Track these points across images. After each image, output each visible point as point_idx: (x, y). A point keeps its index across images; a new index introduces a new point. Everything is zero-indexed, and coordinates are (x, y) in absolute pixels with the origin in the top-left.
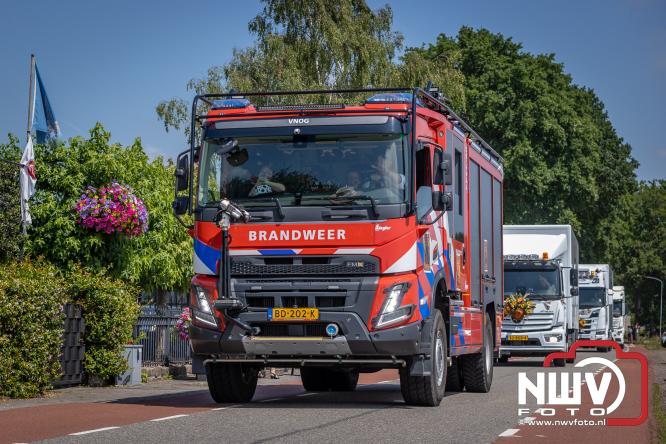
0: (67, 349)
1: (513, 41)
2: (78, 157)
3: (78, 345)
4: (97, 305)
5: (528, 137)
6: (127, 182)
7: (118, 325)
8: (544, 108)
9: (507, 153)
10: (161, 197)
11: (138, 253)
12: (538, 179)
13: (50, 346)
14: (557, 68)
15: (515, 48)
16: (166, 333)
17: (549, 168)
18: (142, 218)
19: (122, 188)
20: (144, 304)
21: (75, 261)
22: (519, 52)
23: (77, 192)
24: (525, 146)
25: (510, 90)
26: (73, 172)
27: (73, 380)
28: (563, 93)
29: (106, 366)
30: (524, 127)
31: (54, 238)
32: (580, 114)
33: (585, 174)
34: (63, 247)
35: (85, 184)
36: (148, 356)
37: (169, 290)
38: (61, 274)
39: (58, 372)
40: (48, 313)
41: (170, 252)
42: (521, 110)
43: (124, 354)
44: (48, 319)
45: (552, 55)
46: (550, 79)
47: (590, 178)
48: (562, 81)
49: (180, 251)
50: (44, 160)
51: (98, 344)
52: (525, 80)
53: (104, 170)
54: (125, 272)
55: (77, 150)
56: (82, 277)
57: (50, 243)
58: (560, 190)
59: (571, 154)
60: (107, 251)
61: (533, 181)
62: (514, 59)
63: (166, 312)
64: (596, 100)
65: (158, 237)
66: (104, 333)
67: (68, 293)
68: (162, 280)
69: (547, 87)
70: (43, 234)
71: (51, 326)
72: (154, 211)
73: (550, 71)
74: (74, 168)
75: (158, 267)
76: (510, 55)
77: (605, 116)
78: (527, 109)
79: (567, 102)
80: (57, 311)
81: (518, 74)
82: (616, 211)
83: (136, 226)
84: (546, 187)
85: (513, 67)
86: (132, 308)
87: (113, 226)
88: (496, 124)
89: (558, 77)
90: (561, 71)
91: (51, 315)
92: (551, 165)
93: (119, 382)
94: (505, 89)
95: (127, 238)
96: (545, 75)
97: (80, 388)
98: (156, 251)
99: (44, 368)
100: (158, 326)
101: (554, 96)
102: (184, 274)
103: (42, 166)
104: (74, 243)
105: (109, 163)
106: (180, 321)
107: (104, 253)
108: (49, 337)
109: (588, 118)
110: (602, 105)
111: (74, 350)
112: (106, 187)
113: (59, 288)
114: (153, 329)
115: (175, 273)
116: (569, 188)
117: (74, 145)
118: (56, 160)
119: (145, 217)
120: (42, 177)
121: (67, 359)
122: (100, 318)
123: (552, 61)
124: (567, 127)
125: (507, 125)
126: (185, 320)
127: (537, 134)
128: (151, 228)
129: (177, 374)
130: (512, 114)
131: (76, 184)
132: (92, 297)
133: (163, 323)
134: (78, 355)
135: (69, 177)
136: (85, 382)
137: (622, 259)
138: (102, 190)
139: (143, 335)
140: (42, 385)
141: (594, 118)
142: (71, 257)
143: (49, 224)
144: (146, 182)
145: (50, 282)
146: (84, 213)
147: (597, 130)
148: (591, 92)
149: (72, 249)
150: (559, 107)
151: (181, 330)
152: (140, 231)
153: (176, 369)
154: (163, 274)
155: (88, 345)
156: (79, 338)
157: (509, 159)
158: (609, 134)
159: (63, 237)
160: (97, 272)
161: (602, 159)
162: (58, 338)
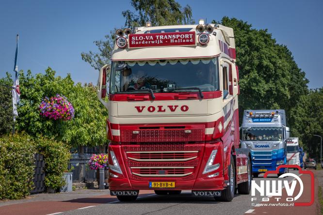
0: (36, 176)
1: (248, 24)
2: (40, 83)
3: (42, 173)
4: (50, 154)
5: (256, 69)
6: (63, 95)
7: (61, 163)
8: (263, 55)
9: (246, 77)
10: (80, 101)
11: (70, 128)
12: (261, 89)
13: (28, 174)
14: (269, 36)
15: (249, 26)
16: (84, 167)
17: (266, 84)
18: (71, 112)
19: (61, 98)
20: (73, 153)
21: (40, 133)
22: (250, 29)
23: (40, 100)
24: (254, 73)
25: (247, 47)
26: (38, 90)
27: (40, 190)
28: (272, 48)
29: (56, 183)
30: (254, 64)
31: (29, 122)
32: (280, 58)
33: (284, 86)
34: (34, 126)
35: (44, 96)
36: (76, 178)
37: (85, 146)
38: (33, 139)
39: (33, 186)
40: (27, 158)
41: (85, 128)
42: (252, 56)
43: (64, 177)
44: (27, 161)
45: (266, 30)
46: (266, 41)
47: (286, 88)
48: (271, 42)
49: (89, 127)
50: (24, 85)
51: (51, 173)
52: (254, 42)
53: (52, 89)
54: (64, 138)
55: (39, 80)
56: (43, 141)
57: (28, 124)
58: (272, 94)
59: (277, 77)
60: (55, 128)
61: (259, 90)
62: (248, 32)
63: (83, 157)
64: (288, 51)
65: (79, 120)
66: (54, 167)
67: (36, 149)
68: (81, 141)
69: (264, 45)
70: (24, 120)
71: (28, 165)
72: (77, 108)
73: (265, 37)
74: (38, 88)
75: (79, 136)
76: (246, 30)
77: (292, 58)
78: (255, 56)
79: (274, 52)
80: (31, 157)
81: (250, 39)
82: (298, 104)
83: (68, 115)
84: (265, 93)
85: (248, 36)
86: (67, 155)
87: (58, 116)
88: (240, 63)
89: (269, 40)
90: (270, 37)
91: (29, 159)
92: (267, 82)
93: (62, 191)
94: (244, 47)
95: (64, 121)
96: (263, 39)
97: (43, 194)
98: (79, 128)
99: (26, 185)
100: (80, 163)
101: (268, 49)
102: (92, 138)
103: (23, 88)
104: (39, 124)
105: (55, 86)
106: (90, 161)
107: (53, 129)
108: (28, 170)
109: (284, 60)
110: (291, 53)
111: (40, 176)
112: (54, 97)
113: (32, 146)
114: (77, 165)
115: (87, 138)
116: (276, 93)
117: (38, 77)
118: (30, 85)
119: (73, 111)
120: (23, 93)
121: (36, 180)
122: (52, 160)
123: (266, 33)
124: (274, 63)
125: (246, 63)
126: (93, 160)
127: (260, 67)
128: (76, 116)
129: (90, 186)
130: (248, 58)
131: (39, 95)
132: (48, 150)
133: (82, 162)
134: (42, 179)
135: (36, 93)
136: (45, 191)
137: (302, 127)
138: (52, 99)
139: (73, 168)
140: (25, 193)
141: (287, 59)
142: (37, 131)
143: (27, 116)
144: (73, 94)
145: (28, 143)
146: (43, 110)
147: (288, 65)
148: (285, 47)
149: (38, 127)
150: (270, 55)
151: (91, 165)
152: (70, 118)
153: (89, 184)
154: (82, 138)
155: (46, 173)
156: (42, 170)
157: (247, 80)
158: (294, 67)
159: (34, 122)
160: (50, 138)
161: (292, 79)
162: (32, 171)
